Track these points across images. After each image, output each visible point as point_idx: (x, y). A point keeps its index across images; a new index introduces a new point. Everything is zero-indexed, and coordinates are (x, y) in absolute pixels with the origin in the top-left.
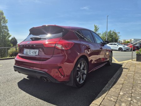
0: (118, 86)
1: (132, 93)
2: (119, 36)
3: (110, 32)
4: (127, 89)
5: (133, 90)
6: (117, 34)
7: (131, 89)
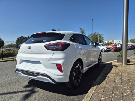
0: (100, 90)
1: (112, 98)
2: (103, 38)
3: (95, 33)
4: (108, 94)
5: (113, 94)
6: (101, 36)
7: (112, 93)
